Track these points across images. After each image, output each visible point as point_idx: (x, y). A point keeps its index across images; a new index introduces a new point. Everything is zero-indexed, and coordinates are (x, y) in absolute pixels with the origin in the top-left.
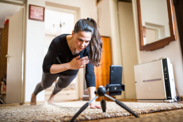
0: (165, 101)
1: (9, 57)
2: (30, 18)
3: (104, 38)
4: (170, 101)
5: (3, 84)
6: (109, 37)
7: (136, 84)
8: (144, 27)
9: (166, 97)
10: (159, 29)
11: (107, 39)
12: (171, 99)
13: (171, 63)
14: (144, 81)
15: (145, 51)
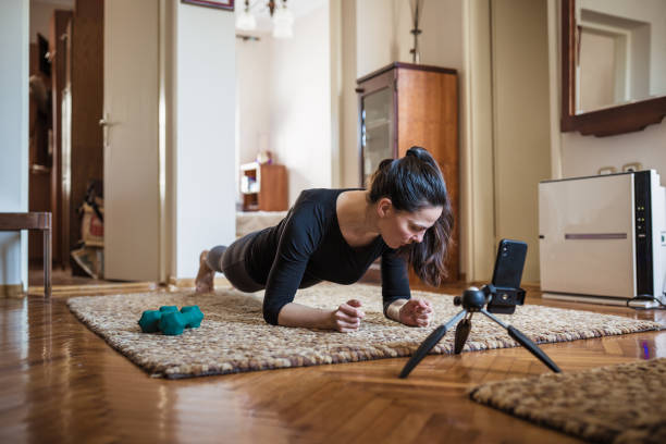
0: (631, 303)
1: (110, 125)
3: (438, 75)
4: (648, 305)
5: (89, 213)
6: (453, 72)
7: (541, 240)
8: (580, 28)
9: (635, 295)
10: (628, 33)
11: (448, 77)
12: (651, 299)
13: (661, 185)
14: (567, 237)
15: (578, 134)
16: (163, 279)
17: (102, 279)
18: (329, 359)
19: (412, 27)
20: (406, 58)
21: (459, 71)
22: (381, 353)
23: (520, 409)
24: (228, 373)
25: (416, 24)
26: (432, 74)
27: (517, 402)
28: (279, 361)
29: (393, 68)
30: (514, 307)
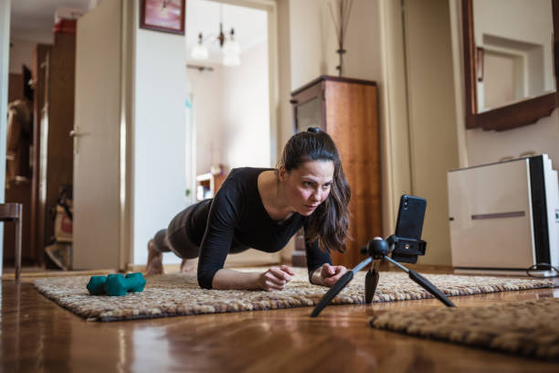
0: (532, 273)
1: (80, 136)
2: (143, 25)
3: (360, 87)
4: (546, 274)
5: (61, 213)
6: (373, 84)
7: (451, 222)
8: (480, 49)
9: (535, 263)
10: (524, 55)
11: (369, 88)
12: (548, 268)
13: (554, 169)
14: (474, 217)
15: (480, 130)
16: (122, 267)
17: (70, 269)
18: (251, 307)
19: (337, 48)
20: (334, 72)
21: (378, 84)
22: (298, 302)
23: (412, 328)
24: (157, 317)
25: (341, 44)
26: (355, 86)
27: (410, 323)
28: (204, 308)
29: (320, 81)
30: (416, 256)
